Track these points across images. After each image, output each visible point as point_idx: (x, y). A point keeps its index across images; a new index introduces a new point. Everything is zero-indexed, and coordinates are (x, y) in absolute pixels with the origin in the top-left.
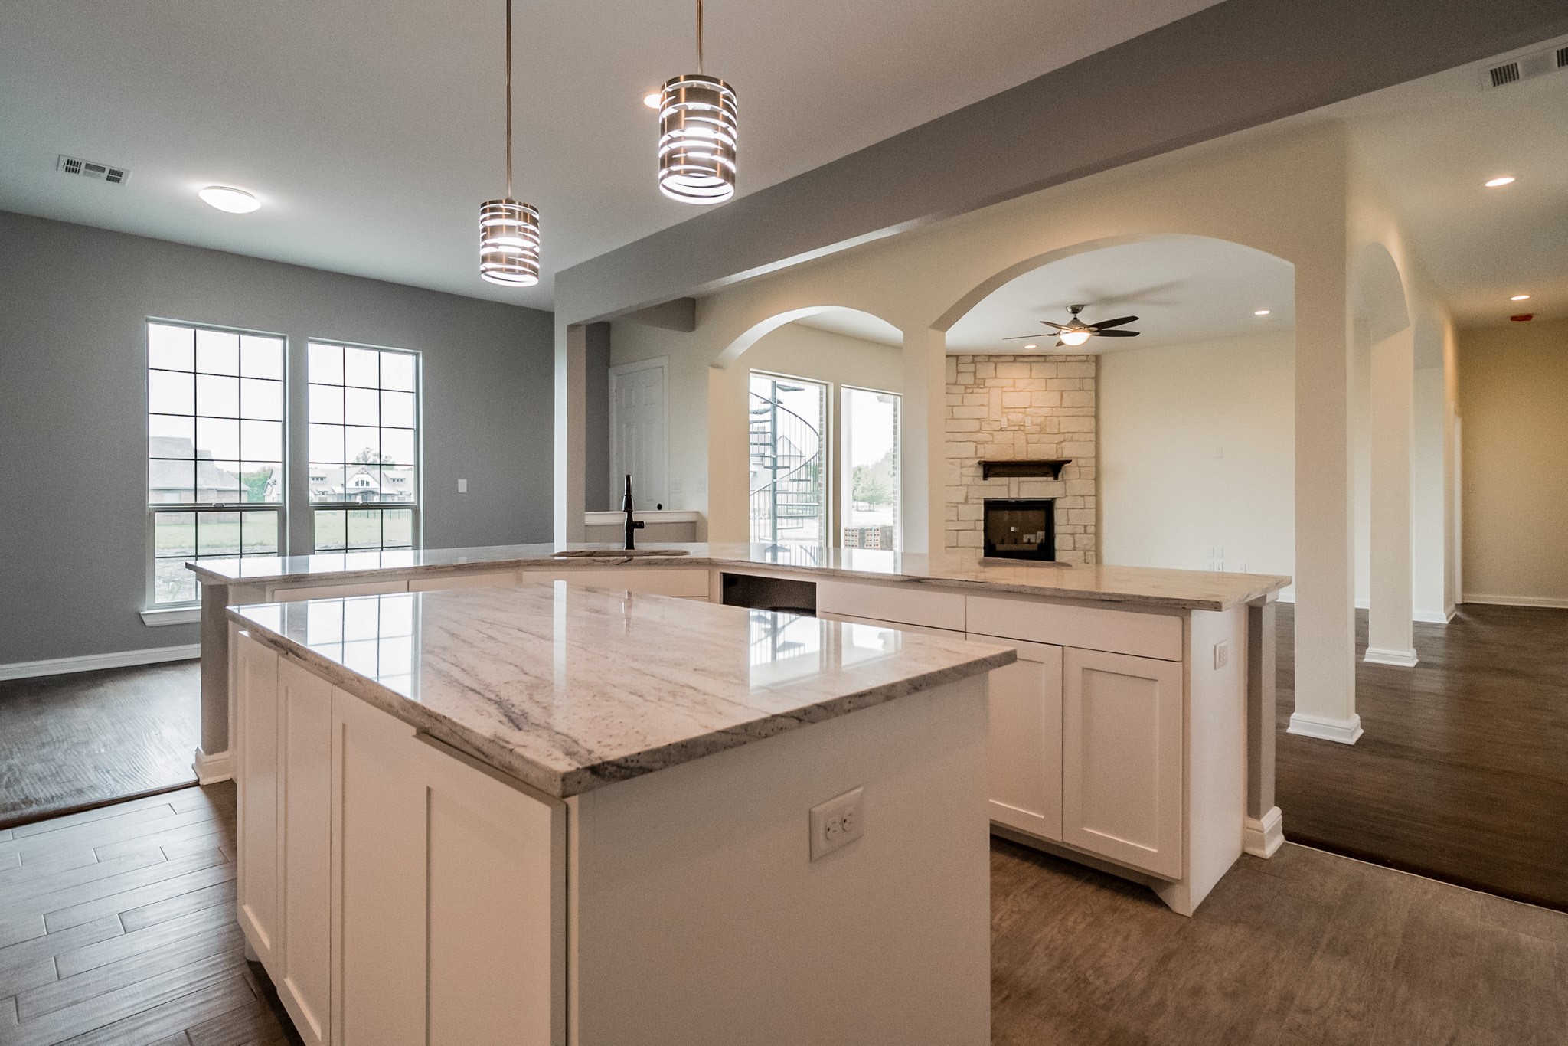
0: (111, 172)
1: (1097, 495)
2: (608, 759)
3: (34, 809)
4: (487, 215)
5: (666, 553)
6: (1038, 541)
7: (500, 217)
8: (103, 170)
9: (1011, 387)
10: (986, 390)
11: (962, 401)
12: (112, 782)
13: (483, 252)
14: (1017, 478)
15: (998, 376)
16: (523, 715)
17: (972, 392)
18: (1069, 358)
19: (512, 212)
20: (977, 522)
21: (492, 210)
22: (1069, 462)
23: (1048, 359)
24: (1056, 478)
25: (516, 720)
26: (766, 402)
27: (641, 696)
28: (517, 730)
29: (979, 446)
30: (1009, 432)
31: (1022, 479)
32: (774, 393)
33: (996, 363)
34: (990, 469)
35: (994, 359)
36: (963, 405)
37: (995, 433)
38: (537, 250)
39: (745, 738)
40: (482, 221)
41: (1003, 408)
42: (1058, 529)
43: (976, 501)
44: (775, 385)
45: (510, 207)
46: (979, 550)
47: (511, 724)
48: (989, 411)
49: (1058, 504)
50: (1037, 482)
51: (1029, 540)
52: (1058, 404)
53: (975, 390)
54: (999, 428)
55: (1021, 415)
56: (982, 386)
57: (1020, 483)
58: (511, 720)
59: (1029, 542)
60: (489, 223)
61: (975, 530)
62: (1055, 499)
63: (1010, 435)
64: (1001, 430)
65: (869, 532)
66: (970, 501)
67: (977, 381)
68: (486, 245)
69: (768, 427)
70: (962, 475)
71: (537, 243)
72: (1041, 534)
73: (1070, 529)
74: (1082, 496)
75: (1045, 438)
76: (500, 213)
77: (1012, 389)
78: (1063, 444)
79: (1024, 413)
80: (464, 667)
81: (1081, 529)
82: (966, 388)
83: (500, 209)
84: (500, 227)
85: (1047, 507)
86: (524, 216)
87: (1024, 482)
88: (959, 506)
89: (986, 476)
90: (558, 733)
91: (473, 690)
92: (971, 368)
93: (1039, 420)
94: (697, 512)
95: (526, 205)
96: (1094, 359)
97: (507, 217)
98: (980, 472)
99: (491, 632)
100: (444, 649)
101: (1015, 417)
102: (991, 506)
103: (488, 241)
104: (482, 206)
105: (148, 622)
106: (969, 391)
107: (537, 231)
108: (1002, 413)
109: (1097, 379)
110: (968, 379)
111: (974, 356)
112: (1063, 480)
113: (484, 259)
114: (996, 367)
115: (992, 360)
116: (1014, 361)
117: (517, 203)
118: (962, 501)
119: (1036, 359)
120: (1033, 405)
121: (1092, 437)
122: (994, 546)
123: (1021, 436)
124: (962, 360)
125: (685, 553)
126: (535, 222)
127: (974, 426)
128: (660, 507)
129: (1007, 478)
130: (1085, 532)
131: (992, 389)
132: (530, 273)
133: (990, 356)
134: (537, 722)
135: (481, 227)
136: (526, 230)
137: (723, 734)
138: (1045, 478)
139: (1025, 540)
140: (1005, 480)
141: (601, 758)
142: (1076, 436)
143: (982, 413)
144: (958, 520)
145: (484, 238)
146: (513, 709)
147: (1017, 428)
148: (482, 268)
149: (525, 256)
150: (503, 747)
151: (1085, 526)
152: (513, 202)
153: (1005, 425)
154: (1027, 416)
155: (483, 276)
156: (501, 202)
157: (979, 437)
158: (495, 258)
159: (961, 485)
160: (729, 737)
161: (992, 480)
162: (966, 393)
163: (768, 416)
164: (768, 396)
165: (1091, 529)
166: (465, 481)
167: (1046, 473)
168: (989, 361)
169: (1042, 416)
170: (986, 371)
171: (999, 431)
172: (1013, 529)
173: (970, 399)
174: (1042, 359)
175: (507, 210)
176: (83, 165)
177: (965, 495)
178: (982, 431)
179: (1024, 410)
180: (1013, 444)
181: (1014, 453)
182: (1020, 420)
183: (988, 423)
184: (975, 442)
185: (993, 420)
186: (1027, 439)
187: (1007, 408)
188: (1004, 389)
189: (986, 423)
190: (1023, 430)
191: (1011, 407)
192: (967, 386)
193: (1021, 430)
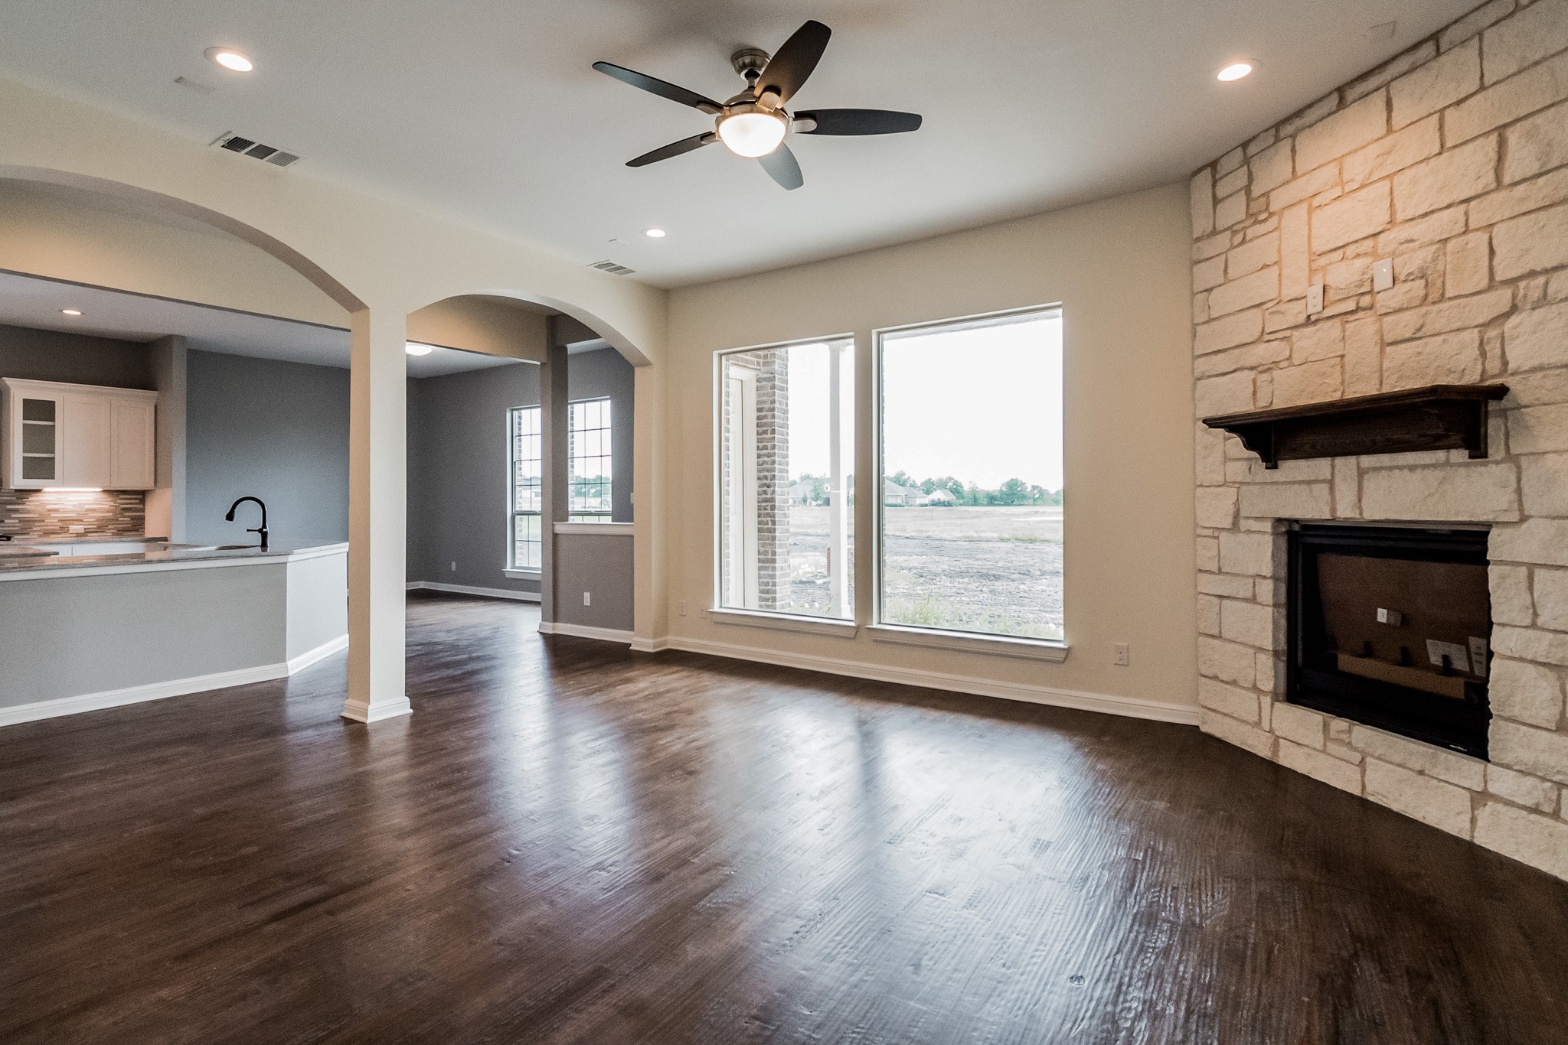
14: (1352, 460)
17: (1243, 241)
20: (1258, 580)
23: (1445, 41)
30: (1329, 323)
31: (1367, 461)
37: (1296, 333)
49: (1498, 545)
50: (1412, 468)
51: (1446, 659)
54: (1302, 319)
55: (1360, 263)
57: (1361, 473)
59: (1447, 668)
61: (1253, 600)
62: (1489, 525)
63: (1332, 329)
64: (1309, 321)
66: (1244, 524)
75: (1441, 316)
77: (1338, 192)
101: (1342, 275)
106: (1239, 238)
112: (1512, 458)
116: (1342, 104)
118: (1227, 523)
123: (1365, 327)
127: (1247, 327)
133: (1278, 126)
138: (1440, 455)
140: (1321, 466)
143: (1263, 287)
144: (1220, 572)
147: (1350, 305)
157: (1262, 353)
167: (1438, 438)
168: (1277, 139)
169: (1432, 243)
170: (1273, 169)
172: (1382, 615)
173: (1242, 259)
174: (1428, 49)
177: (1232, 510)
178: (1267, 337)
179: (1370, 243)
180: (1342, 356)
181: (1343, 383)
182: (1357, 278)
183: (1278, 312)
184: (1252, 368)
185: (1289, 301)
186: (1381, 331)
187: (1325, 253)
188: (1316, 202)
189: (1274, 313)
190: (1371, 307)
191: (1334, 247)
192: (1234, 229)
193: (1364, 309)
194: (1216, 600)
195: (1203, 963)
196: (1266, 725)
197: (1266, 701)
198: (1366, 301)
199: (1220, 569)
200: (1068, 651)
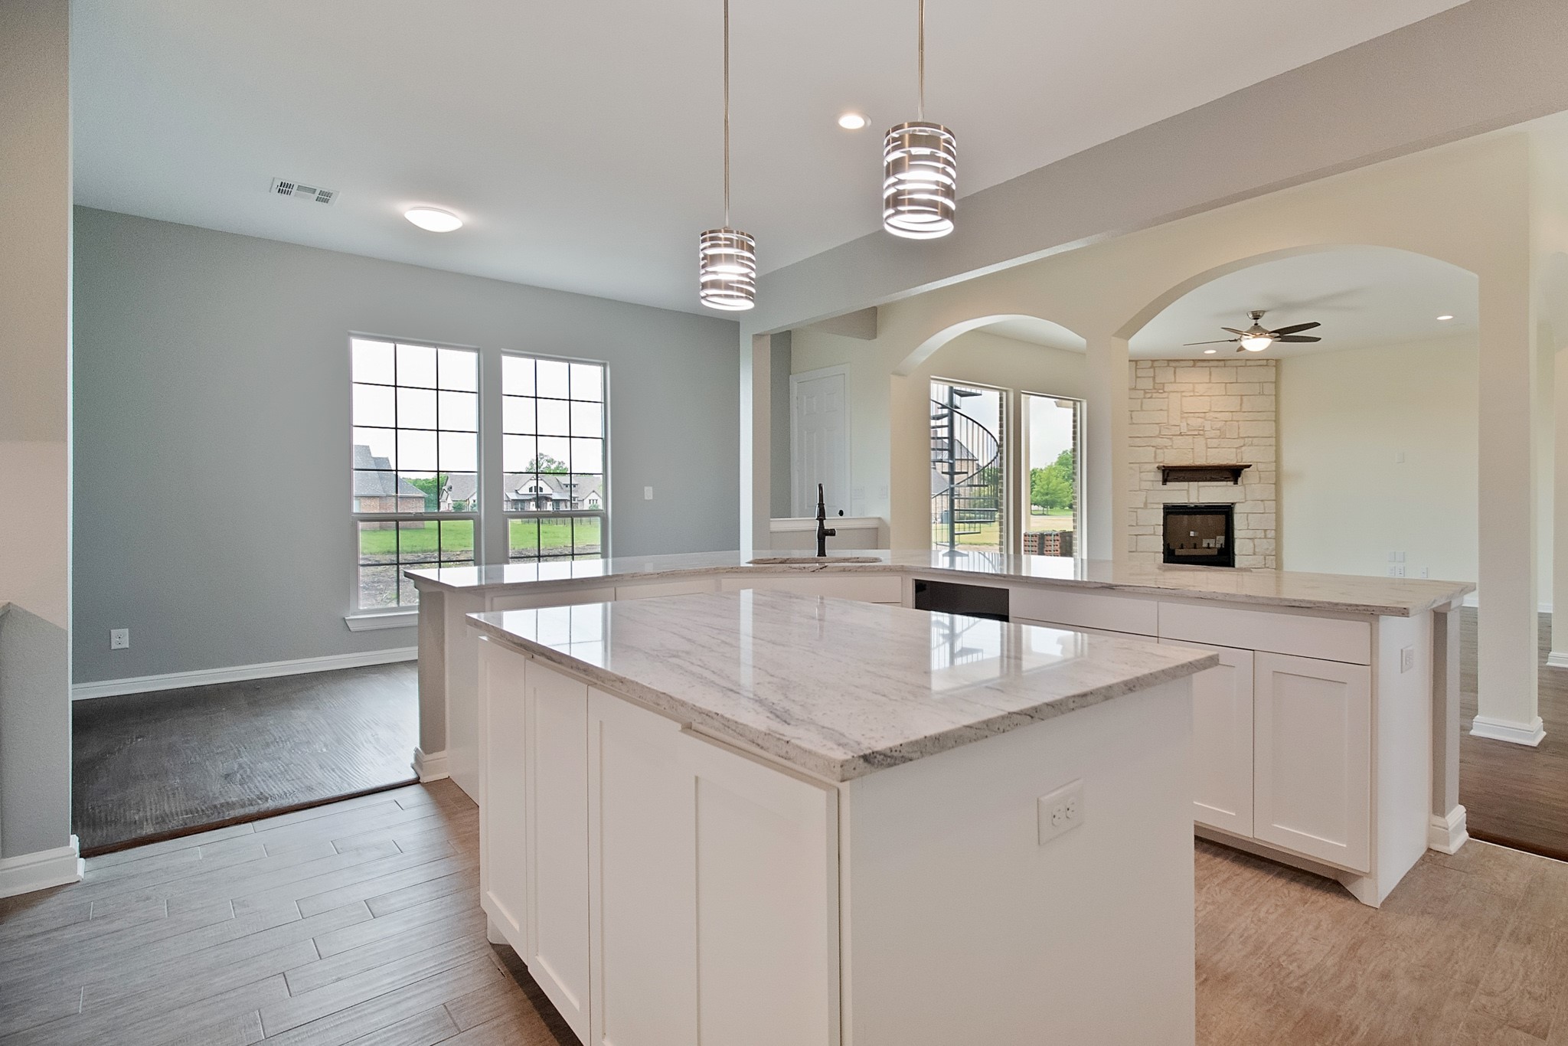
0: (321, 193)
1: (1278, 499)
2: (875, 750)
3: (271, 805)
4: (708, 244)
5: (857, 560)
6: (1218, 546)
7: (719, 246)
8: (314, 191)
9: (1190, 392)
10: (1165, 395)
11: (1141, 407)
12: (338, 779)
13: (703, 279)
15: (1177, 381)
16: (786, 712)
18: (1249, 363)
19: (731, 240)
21: (712, 239)
22: (1249, 466)
24: (1236, 482)
25: (784, 718)
26: (943, 407)
27: (884, 696)
28: (786, 725)
29: (1159, 451)
32: (951, 399)
33: (1175, 368)
34: (1171, 474)
35: (1173, 364)
36: (1142, 410)
38: (753, 275)
39: (987, 733)
40: (702, 250)
41: (1182, 412)
42: (1237, 534)
43: (1155, 506)
44: (952, 391)
45: (729, 236)
46: (1157, 555)
47: (778, 720)
48: (1168, 416)
52: (1238, 408)
53: (1154, 395)
56: (1161, 391)
58: (778, 717)
60: (710, 252)
65: (1049, 538)
67: (1157, 386)
68: (707, 273)
69: (944, 433)
70: (1141, 480)
71: (752, 269)
72: (1221, 539)
73: (1250, 534)
74: (1262, 501)
76: (720, 242)
78: (1244, 448)
79: (1204, 418)
80: (712, 669)
81: (1261, 534)
82: (1145, 393)
83: (720, 239)
84: (720, 255)
85: (1226, 512)
86: (742, 245)
87: (1204, 487)
88: (1139, 510)
89: (1165, 481)
90: (823, 727)
91: (732, 690)
92: (1151, 373)
93: (1219, 424)
94: (879, 518)
95: (743, 234)
96: (1274, 363)
97: (726, 246)
98: (1160, 476)
99: (723, 638)
100: (688, 653)
102: (1171, 511)
103: (709, 269)
104: (702, 235)
105: (352, 627)
107: (753, 258)
108: (1182, 418)
109: (1277, 383)
110: (1147, 384)
111: (1153, 361)
113: (704, 286)
114: (1175, 373)
115: (1171, 365)
117: (735, 231)
119: (1216, 363)
120: (1213, 410)
121: (1273, 441)
122: (1174, 551)
124: (1141, 365)
125: (876, 560)
126: (751, 249)
128: (841, 513)
129: (1187, 483)
130: (1265, 537)
131: (1172, 394)
132: (746, 298)
134: (801, 718)
135: (702, 256)
136: (743, 258)
137: (968, 729)
139: (1205, 545)
141: (870, 748)
142: (1255, 441)
145: (704, 267)
146: (774, 707)
148: (703, 294)
149: (742, 282)
150: (779, 739)
151: (1265, 530)
152: (732, 232)
153: (1184, 430)
154: (1206, 420)
155: (704, 302)
156: (720, 231)
158: (715, 284)
159: (1140, 490)
160: (973, 731)
161: (1171, 485)
162: (1145, 398)
163: (945, 421)
164: (946, 401)
165: (1271, 534)
166: (651, 488)
171: (1179, 435)
175: (726, 239)
176: (295, 187)
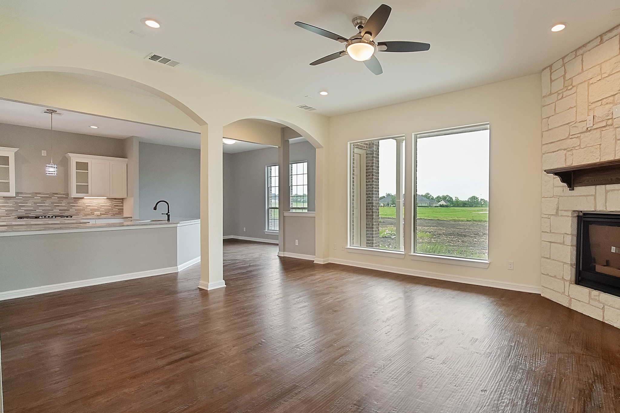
9: (598, 75)
10: (575, 90)
11: (555, 110)
14: (603, 186)
15: (584, 69)
17: (562, 98)
20: (565, 235)
29: (568, 153)
30: (595, 131)
31: (609, 187)
33: (582, 55)
35: (581, 51)
36: (556, 114)
37: (582, 135)
41: (589, 104)
43: (565, 213)
46: (566, 266)
48: (576, 112)
53: (566, 94)
54: (585, 129)
55: (607, 107)
56: (571, 87)
57: (607, 192)
61: (563, 243)
63: (597, 133)
64: (587, 130)
66: (560, 213)
67: (567, 84)
70: (554, 186)
77: (600, 77)
79: (613, 103)
87: (612, 190)
88: (552, 217)
89: (571, 186)
101: (601, 111)
106: (560, 96)
108: (590, 110)
110: (559, 85)
111: (563, 58)
114: (582, 61)
115: (579, 54)
116: (602, 42)
118: (554, 212)
123: (609, 133)
124: (555, 67)
127: (563, 132)
129: (592, 187)
131: (580, 86)
133: (577, 50)
140: (591, 189)
143: (570, 116)
144: (551, 232)
147: (604, 124)
153: (591, 123)
154: (615, 105)
157: (569, 143)
159: (552, 196)
161: (580, 190)
162: (557, 100)
168: (576, 56)
170: (574, 68)
173: (562, 105)
177: (556, 207)
178: (571, 137)
179: (612, 98)
180: (600, 145)
181: (600, 155)
182: (606, 113)
183: (576, 126)
184: (564, 150)
185: (580, 122)
186: (615, 135)
187: (594, 102)
188: (591, 82)
189: (574, 127)
190: (612, 125)
191: (598, 100)
192: (559, 93)
193: (609, 126)
194: (549, 244)
195: (534, 385)
196: (567, 294)
197: (567, 284)
198: (610, 122)
199: (550, 231)
200: (490, 263)
